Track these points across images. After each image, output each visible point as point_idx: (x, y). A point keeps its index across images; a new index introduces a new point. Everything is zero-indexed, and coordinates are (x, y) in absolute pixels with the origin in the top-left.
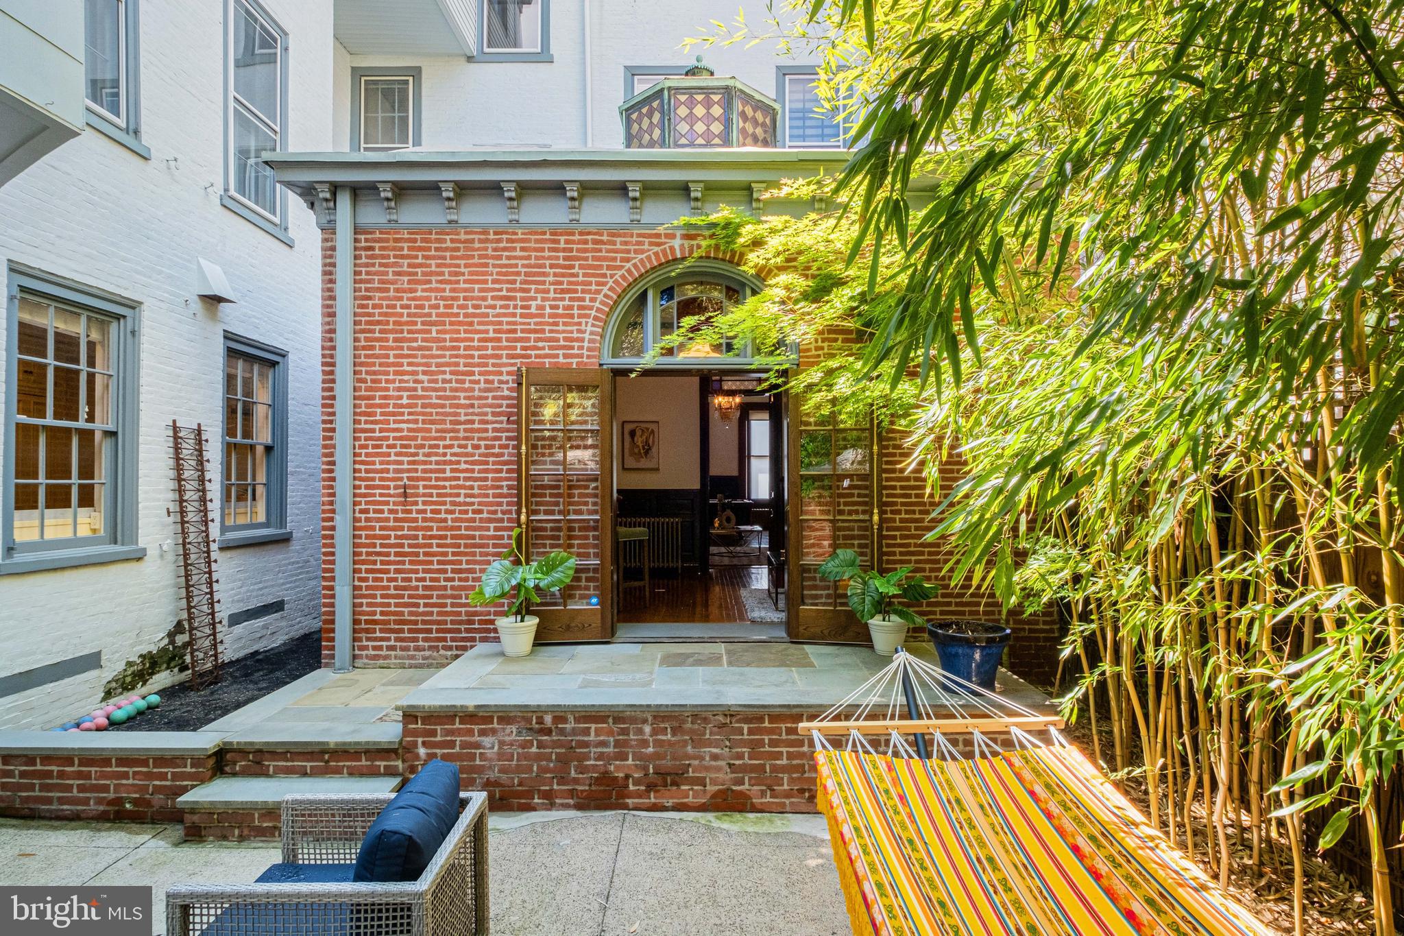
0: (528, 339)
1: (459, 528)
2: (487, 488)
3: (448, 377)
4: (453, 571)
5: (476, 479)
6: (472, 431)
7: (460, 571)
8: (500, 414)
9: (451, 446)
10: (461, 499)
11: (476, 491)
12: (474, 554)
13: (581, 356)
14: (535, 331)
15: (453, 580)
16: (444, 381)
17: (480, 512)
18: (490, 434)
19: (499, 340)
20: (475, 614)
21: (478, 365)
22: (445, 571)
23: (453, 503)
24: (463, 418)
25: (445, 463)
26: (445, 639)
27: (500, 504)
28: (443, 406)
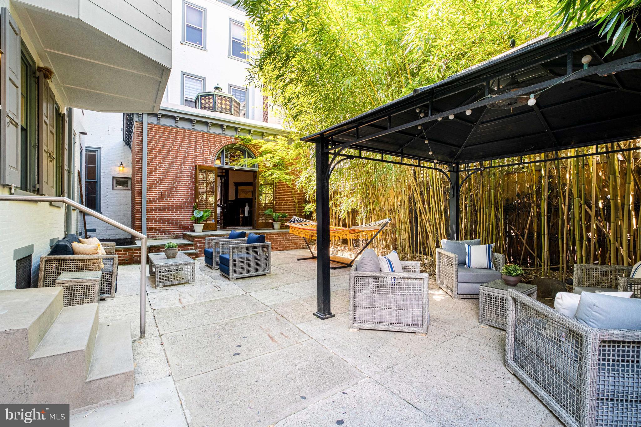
0: (196, 158)
1: (177, 204)
2: (185, 194)
3: (174, 165)
4: (175, 214)
5: (182, 192)
6: (181, 179)
7: (177, 214)
8: (188, 176)
9: (175, 183)
10: (178, 196)
11: (182, 195)
12: (181, 210)
13: (210, 163)
14: (198, 156)
15: (175, 217)
16: (173, 166)
17: (183, 200)
18: (186, 181)
19: (189, 157)
20: (182, 225)
21: (183, 163)
22: (173, 214)
23: (176, 197)
24: (178, 176)
25: (173, 187)
26: (173, 232)
27: (189, 198)
28: (173, 173)
